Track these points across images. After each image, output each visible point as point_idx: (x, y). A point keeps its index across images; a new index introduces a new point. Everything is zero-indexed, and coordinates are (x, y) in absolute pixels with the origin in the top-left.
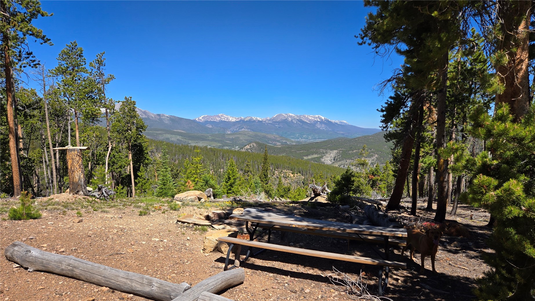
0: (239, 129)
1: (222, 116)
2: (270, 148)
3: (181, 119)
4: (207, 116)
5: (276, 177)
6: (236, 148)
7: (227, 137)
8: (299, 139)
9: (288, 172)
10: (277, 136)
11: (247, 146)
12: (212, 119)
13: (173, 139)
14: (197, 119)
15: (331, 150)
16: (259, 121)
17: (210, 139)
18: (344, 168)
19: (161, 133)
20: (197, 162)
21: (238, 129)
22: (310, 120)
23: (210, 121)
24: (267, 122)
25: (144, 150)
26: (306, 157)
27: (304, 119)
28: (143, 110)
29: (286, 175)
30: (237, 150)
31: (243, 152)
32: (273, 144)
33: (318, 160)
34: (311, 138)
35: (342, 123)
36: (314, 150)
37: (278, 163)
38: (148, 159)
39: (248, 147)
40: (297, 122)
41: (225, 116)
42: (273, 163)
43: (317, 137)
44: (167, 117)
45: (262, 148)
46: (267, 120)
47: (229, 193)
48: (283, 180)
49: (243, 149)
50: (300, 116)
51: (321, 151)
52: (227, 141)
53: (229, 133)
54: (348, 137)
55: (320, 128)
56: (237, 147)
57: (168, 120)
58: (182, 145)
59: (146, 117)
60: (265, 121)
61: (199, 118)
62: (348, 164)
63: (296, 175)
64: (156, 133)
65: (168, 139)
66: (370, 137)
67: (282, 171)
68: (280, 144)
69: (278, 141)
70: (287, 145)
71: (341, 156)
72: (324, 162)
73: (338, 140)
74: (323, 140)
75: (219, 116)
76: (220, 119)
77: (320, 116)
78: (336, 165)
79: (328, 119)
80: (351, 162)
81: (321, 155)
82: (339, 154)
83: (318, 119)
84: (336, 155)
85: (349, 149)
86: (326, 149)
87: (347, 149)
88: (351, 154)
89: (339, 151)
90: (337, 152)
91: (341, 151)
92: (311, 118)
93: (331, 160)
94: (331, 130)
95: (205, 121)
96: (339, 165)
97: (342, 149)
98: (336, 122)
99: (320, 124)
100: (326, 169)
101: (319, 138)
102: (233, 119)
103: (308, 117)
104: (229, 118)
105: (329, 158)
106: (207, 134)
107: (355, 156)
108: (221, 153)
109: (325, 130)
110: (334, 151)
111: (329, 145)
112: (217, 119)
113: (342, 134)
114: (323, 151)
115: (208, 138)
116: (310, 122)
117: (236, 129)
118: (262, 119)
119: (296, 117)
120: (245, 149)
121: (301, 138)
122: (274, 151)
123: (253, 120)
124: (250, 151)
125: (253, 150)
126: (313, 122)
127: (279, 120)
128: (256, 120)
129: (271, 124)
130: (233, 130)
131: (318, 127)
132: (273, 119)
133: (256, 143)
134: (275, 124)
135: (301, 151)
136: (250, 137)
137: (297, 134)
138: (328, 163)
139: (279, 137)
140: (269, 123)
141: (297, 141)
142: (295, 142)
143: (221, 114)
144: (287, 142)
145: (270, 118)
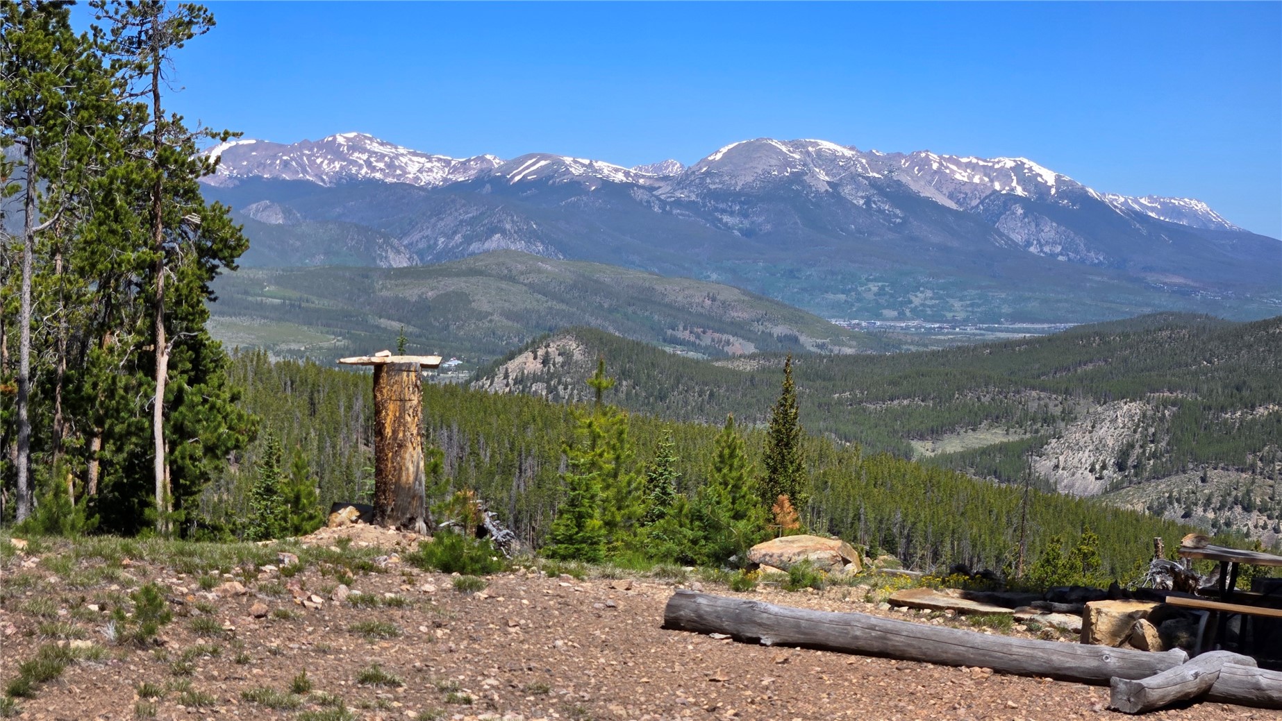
0: (468, 240)
1: (355, 147)
2: (684, 373)
4: (252, 148)
7: (385, 290)
8: (878, 316)
10: (729, 294)
11: (519, 360)
12: (286, 164)
15: (1106, 397)
16: (607, 186)
17: (274, 307)
21: (458, 238)
22: (957, 192)
23: (275, 181)
24: (663, 192)
26: (929, 444)
31: (497, 400)
32: (704, 350)
33: (1009, 462)
34: (962, 316)
35: (1177, 212)
36: (986, 400)
39: (529, 363)
40: (868, 203)
41: (376, 147)
43: (1006, 309)
45: (626, 375)
46: (666, 178)
49: (492, 376)
50: (890, 157)
51: (1032, 407)
53: (400, 262)
55: (1029, 244)
56: (455, 362)
60: (652, 190)
62: (1216, 501)
68: (751, 348)
69: (740, 330)
70: (800, 357)
71: (1168, 444)
72: (1052, 481)
73: (1148, 332)
74: (1046, 326)
75: (333, 150)
76: (342, 167)
77: (1025, 160)
78: (1137, 503)
79: (1083, 188)
80: (1238, 482)
81: (1029, 429)
82: (1153, 430)
83: (1014, 184)
84: (1138, 436)
85: (1223, 392)
86: (1067, 392)
87: (1210, 395)
88: (1239, 429)
89: (1157, 407)
90: (1144, 415)
91: (1165, 407)
92: (966, 174)
93: (1098, 467)
94: (1101, 263)
95: (241, 180)
96: (1156, 504)
97: (1180, 396)
98: (1137, 207)
99: (1025, 215)
100: (1069, 528)
101: (1016, 317)
102: (430, 170)
103: (947, 168)
104: (404, 160)
105: (1087, 453)
106: (250, 268)
107: (1265, 445)
108: (361, 398)
109: (1060, 258)
110: (1122, 408)
111: (1090, 367)
112: (325, 166)
113: (1174, 292)
114: (1042, 403)
115: (259, 299)
116: (958, 202)
117: (450, 237)
118: (627, 174)
119: (864, 168)
120: (512, 375)
121: (896, 313)
122: (712, 395)
123: (570, 176)
124: (544, 393)
125: (561, 387)
126: (978, 206)
127: (745, 180)
128: (587, 178)
129: (689, 206)
130: (429, 246)
131: (1012, 240)
132: (707, 174)
133: (583, 336)
134: (717, 210)
135: (896, 402)
136: (545, 295)
137: (868, 280)
138: (1077, 485)
139: (746, 298)
140: (678, 203)
141: (870, 333)
142: (853, 337)
143: (350, 134)
144: (795, 339)
145: (682, 167)
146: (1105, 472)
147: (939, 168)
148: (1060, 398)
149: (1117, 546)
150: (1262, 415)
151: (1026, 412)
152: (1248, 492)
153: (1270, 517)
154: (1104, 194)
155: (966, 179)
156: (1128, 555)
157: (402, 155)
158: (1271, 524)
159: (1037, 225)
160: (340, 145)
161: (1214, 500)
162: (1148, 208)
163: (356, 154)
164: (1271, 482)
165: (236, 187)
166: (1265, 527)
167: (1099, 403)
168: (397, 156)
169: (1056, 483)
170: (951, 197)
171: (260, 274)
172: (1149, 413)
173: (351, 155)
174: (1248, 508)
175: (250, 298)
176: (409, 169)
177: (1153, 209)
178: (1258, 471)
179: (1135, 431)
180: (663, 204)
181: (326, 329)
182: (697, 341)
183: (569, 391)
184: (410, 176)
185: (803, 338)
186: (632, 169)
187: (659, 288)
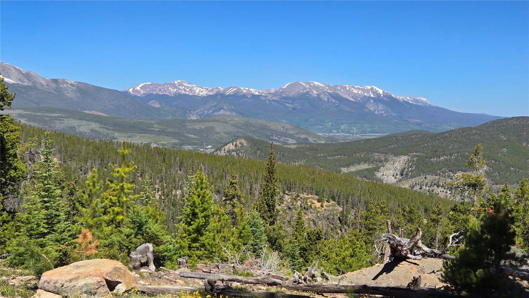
0: (214, 112)
1: (180, 84)
3: (99, 89)
4: (150, 85)
5: (285, 208)
6: (207, 149)
7: (190, 126)
8: (331, 132)
9: (309, 198)
10: (288, 126)
11: (228, 145)
12: (160, 90)
13: (82, 129)
14: (131, 90)
15: (396, 155)
16: (253, 96)
17: (157, 131)
19: (58, 117)
20: (123, 177)
21: (211, 111)
22: (354, 96)
23: (157, 94)
24: (269, 97)
25: (9, 149)
26: (346, 169)
27: (342, 92)
28: (24, 71)
29: (307, 203)
30: (209, 153)
31: (221, 158)
32: (281, 142)
33: (370, 174)
34: (355, 132)
35: (417, 101)
38: (15, 169)
39: (231, 146)
40: (328, 100)
41: (186, 85)
42: (281, 179)
43: (368, 130)
44: (71, 84)
45: (258, 149)
46: (270, 93)
47: (195, 247)
49: (220, 150)
50: (335, 86)
51: (376, 158)
52: (189, 135)
53: (194, 118)
54: (430, 131)
55: (375, 111)
56: (210, 146)
57: (73, 91)
58: (101, 141)
59: (30, 84)
60: (266, 97)
61: (134, 89)
62: (429, 184)
63: (325, 203)
64: (51, 117)
65: (73, 128)
66: (474, 131)
67: (298, 196)
68: (294, 142)
69: (291, 136)
70: (308, 144)
71: (415, 168)
72: (381, 179)
73: (409, 136)
74: (380, 134)
75: (174, 86)
76: (177, 90)
77: (374, 87)
78: (406, 185)
79: (390, 95)
80: (435, 179)
81: (375, 164)
82: (411, 164)
83: (371, 93)
84: (406, 166)
85: (431, 153)
86: (386, 153)
87: (427, 154)
88: (435, 163)
89: (412, 157)
90: (408, 160)
91: (414, 157)
93: (395, 175)
94: (396, 116)
95: (147, 94)
96: (412, 185)
97: (419, 154)
98: (406, 100)
99: (374, 102)
100: (386, 193)
101: (371, 132)
102: (202, 91)
103: (351, 89)
104: (195, 88)
105: (392, 171)
106: (150, 120)
107: (443, 168)
108: (178, 157)
109: (384, 115)
110: (402, 158)
111: (393, 146)
112: (171, 90)
113: (417, 124)
114: (379, 156)
115: (152, 129)
116: (354, 99)
117: (208, 111)
118: (259, 92)
119: (327, 89)
120: (226, 150)
121: (336, 131)
122: (283, 155)
123: (243, 93)
124: (235, 155)
125: (240, 153)
126: (360, 100)
127: (293, 93)
128: (248, 94)
129: (277, 101)
130: (202, 113)
131: (370, 110)
132: (282, 92)
133: (247, 138)
134: (284, 102)
135: (336, 157)
136: (236, 127)
137: (328, 122)
138: (389, 180)
139: (293, 127)
140: (274, 100)
141: (329, 137)
142: (324, 138)
143: (179, 81)
144: (307, 139)
145: (275, 90)
146: (397, 176)
147: (349, 89)
148: (384, 155)
149: (400, 198)
150: (442, 159)
151: (374, 159)
152: (438, 182)
153: (444, 189)
154: (396, 96)
155: (356, 92)
156: (403, 201)
158: (445, 191)
159: (377, 105)
160: (176, 84)
161: (428, 184)
162: (409, 100)
163: (180, 87)
164: (445, 179)
165: (146, 96)
166: (443, 192)
167: (395, 156)
168: (193, 87)
169: (383, 179)
170: (352, 97)
171: (153, 122)
172: (409, 159)
173: (179, 87)
174: (438, 186)
175: (150, 129)
176: (196, 91)
177: (411, 100)
178: (441, 175)
179: (406, 164)
180: (269, 101)
181: (172, 137)
182: (279, 140)
183: (242, 154)
184: (197, 93)
185: (309, 139)
186: (261, 92)
187: (268, 125)
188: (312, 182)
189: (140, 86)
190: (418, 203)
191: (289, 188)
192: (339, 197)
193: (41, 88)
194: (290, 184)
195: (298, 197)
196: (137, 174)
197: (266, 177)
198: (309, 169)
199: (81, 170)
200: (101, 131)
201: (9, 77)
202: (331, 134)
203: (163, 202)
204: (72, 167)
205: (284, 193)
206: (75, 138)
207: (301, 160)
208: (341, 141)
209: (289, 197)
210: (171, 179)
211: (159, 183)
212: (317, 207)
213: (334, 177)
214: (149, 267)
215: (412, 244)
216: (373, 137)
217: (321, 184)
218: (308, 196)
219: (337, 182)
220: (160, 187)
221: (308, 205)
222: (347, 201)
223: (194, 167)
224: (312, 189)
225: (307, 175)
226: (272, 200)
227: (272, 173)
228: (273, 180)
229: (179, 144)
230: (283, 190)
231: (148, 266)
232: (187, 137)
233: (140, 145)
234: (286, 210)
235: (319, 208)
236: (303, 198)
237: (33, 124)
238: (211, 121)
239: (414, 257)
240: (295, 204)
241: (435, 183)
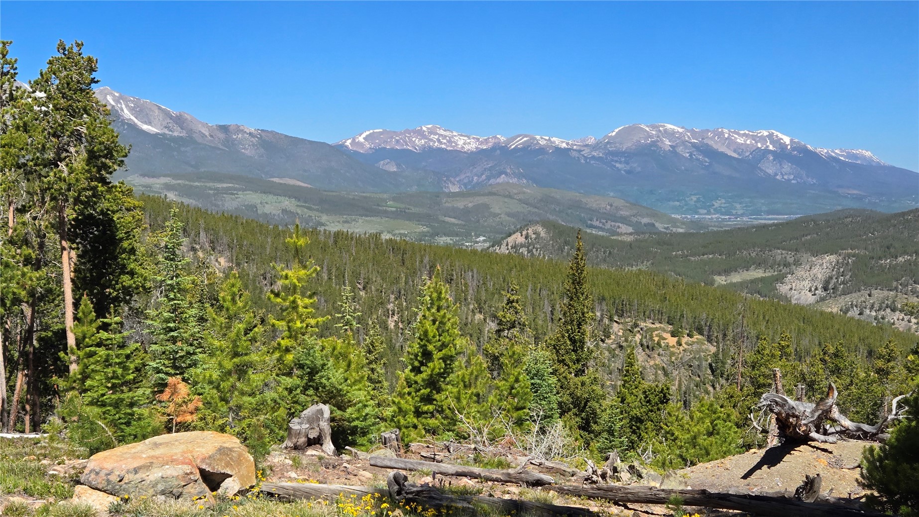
0: (489, 178)
1: (432, 132)
2: (596, 242)
3: (296, 142)
4: (382, 133)
5: (614, 346)
6: (477, 242)
7: (447, 204)
8: (697, 213)
9: (656, 329)
10: (619, 203)
11: (513, 237)
12: (397, 141)
13: (268, 209)
14: (348, 143)
15: (815, 254)
16: (558, 150)
17: (392, 212)
18: (862, 318)
19: (228, 188)
20: (295, 286)
21: (484, 177)
22: (738, 148)
23: (392, 149)
24: (586, 152)
26: (723, 278)
27: (716, 142)
28: (174, 112)
29: (651, 338)
30: (479, 249)
31: (502, 257)
32: (607, 231)
33: (766, 287)
34: (740, 212)
35: (856, 157)
36: (753, 255)
37: (624, 297)
39: (518, 238)
40: (691, 155)
41: (442, 132)
42: (607, 295)
43: (764, 208)
44: (250, 134)
45: (566, 243)
46: (587, 146)
47: (426, 413)
48: (640, 356)
49: (500, 245)
50: (702, 131)
51: (779, 258)
52: (447, 219)
53: (455, 189)
54: (879, 210)
55: (776, 174)
56: (482, 238)
57: (253, 145)
59: (183, 134)
60: (580, 151)
61: (354, 140)
62: (876, 306)
63: (685, 339)
64: (216, 189)
65: (253, 208)
67: (636, 325)
68: (630, 230)
69: (625, 220)
70: (655, 234)
71: (851, 277)
72: (788, 296)
73: (839, 219)
74: (785, 216)
75: (421, 134)
76: (425, 142)
77: (774, 132)
78: (833, 307)
79: (805, 145)
80: (888, 296)
81: (776, 270)
82: (842, 269)
83: (768, 144)
84: (834, 273)
85: (880, 249)
86: (796, 250)
87: (873, 251)
88: (889, 268)
89: (844, 258)
90: (838, 262)
91: (849, 258)
92: (743, 139)
93: (813, 289)
94: (814, 184)
95: (376, 150)
96: (844, 308)
97: (857, 252)
98: (833, 154)
99: (774, 160)
100: (796, 321)
101: (769, 212)
102: (469, 143)
103: (733, 136)
104: (456, 138)
105: (807, 282)
106: (380, 193)
107: (903, 277)
108: (427, 257)
109: (793, 182)
110: (825, 258)
111: (809, 237)
112: (417, 142)
113: (854, 198)
114: (783, 256)
115: (385, 208)
116: (738, 154)
117: (480, 176)
118: (567, 144)
119: (689, 137)
120: (510, 245)
121: (706, 211)
122: (610, 253)
123: (539, 145)
124: (526, 253)
125: (534, 250)
126: (749, 156)
127: (627, 145)
128: (548, 146)
129: (599, 159)
130: (469, 181)
131: (767, 173)
132: (608, 143)
133: (546, 224)
134: (613, 161)
135: (706, 256)
136: (527, 204)
137: (691, 195)
138: (802, 298)
139: (628, 205)
140: (593, 157)
141: (692, 222)
142: (683, 223)
143: (429, 126)
144: (653, 225)
145: (595, 139)
146: (817, 291)
147: (728, 137)
148: (793, 254)
149: (822, 330)
150: (901, 261)
151: (775, 261)
152: (894, 302)
153: (905, 315)
154: (816, 148)
155: (743, 142)
156: (828, 335)
157: (455, 136)
158: (906, 318)
159: (780, 165)
160: (424, 131)
162: (839, 155)
163: (432, 136)
164: (906, 296)
165: (373, 153)
166: (903, 320)
167: (814, 256)
168: (453, 136)
169: (791, 297)
170: (735, 151)
171: (385, 196)
172: (840, 261)
173: (430, 136)
176: (459, 143)
177: (842, 156)
178: (899, 290)
179: (833, 271)
180: (586, 158)
181: (418, 223)
182: (603, 227)
183: (538, 252)
184: (460, 146)
185: (657, 225)
186: (570, 142)
187: (584, 200)
188: (661, 300)
189: (364, 135)
190: (856, 340)
191: (620, 312)
192: (710, 327)
193: (200, 140)
194: (622, 305)
195: (636, 327)
196: (358, 285)
197: (569, 290)
198: (655, 278)
199: (265, 278)
200: (299, 212)
201: (150, 123)
202: (696, 216)
203: (401, 334)
204: (250, 273)
205: (611, 320)
206: (255, 225)
207: (642, 263)
208: (715, 229)
209: (621, 326)
210: (414, 294)
211: (395, 301)
212: (671, 345)
213: (702, 292)
214: (324, 446)
215: (817, 414)
216: (772, 221)
217: (677, 305)
218: (654, 326)
219: (705, 300)
220: (396, 308)
221: (654, 341)
222: (725, 335)
223: (454, 273)
224: (662, 313)
225: (653, 287)
226: (579, 332)
227: (579, 283)
228: (581, 296)
229: (429, 234)
230: (609, 314)
231: (321, 445)
232: (444, 221)
233: (363, 236)
234: (614, 350)
235: (674, 346)
236: (645, 329)
237: (186, 201)
238: (483, 195)
239: (822, 437)
240: (630, 339)
241: (887, 304)
